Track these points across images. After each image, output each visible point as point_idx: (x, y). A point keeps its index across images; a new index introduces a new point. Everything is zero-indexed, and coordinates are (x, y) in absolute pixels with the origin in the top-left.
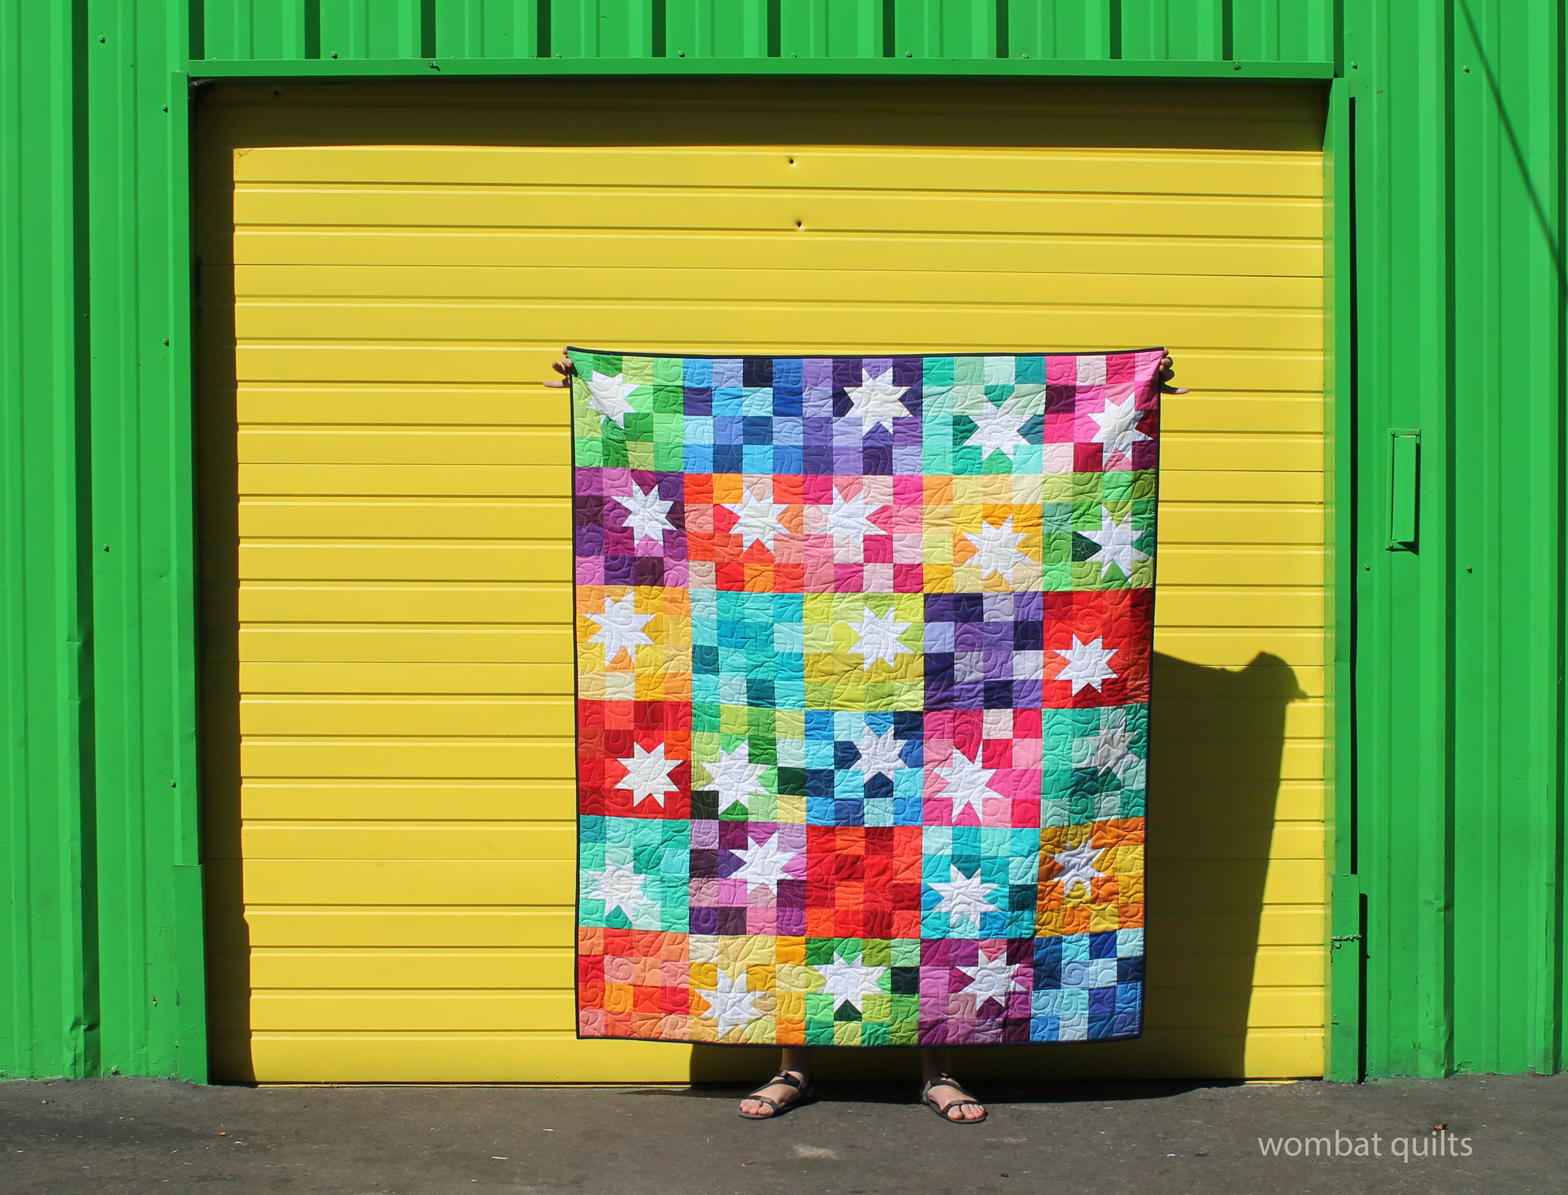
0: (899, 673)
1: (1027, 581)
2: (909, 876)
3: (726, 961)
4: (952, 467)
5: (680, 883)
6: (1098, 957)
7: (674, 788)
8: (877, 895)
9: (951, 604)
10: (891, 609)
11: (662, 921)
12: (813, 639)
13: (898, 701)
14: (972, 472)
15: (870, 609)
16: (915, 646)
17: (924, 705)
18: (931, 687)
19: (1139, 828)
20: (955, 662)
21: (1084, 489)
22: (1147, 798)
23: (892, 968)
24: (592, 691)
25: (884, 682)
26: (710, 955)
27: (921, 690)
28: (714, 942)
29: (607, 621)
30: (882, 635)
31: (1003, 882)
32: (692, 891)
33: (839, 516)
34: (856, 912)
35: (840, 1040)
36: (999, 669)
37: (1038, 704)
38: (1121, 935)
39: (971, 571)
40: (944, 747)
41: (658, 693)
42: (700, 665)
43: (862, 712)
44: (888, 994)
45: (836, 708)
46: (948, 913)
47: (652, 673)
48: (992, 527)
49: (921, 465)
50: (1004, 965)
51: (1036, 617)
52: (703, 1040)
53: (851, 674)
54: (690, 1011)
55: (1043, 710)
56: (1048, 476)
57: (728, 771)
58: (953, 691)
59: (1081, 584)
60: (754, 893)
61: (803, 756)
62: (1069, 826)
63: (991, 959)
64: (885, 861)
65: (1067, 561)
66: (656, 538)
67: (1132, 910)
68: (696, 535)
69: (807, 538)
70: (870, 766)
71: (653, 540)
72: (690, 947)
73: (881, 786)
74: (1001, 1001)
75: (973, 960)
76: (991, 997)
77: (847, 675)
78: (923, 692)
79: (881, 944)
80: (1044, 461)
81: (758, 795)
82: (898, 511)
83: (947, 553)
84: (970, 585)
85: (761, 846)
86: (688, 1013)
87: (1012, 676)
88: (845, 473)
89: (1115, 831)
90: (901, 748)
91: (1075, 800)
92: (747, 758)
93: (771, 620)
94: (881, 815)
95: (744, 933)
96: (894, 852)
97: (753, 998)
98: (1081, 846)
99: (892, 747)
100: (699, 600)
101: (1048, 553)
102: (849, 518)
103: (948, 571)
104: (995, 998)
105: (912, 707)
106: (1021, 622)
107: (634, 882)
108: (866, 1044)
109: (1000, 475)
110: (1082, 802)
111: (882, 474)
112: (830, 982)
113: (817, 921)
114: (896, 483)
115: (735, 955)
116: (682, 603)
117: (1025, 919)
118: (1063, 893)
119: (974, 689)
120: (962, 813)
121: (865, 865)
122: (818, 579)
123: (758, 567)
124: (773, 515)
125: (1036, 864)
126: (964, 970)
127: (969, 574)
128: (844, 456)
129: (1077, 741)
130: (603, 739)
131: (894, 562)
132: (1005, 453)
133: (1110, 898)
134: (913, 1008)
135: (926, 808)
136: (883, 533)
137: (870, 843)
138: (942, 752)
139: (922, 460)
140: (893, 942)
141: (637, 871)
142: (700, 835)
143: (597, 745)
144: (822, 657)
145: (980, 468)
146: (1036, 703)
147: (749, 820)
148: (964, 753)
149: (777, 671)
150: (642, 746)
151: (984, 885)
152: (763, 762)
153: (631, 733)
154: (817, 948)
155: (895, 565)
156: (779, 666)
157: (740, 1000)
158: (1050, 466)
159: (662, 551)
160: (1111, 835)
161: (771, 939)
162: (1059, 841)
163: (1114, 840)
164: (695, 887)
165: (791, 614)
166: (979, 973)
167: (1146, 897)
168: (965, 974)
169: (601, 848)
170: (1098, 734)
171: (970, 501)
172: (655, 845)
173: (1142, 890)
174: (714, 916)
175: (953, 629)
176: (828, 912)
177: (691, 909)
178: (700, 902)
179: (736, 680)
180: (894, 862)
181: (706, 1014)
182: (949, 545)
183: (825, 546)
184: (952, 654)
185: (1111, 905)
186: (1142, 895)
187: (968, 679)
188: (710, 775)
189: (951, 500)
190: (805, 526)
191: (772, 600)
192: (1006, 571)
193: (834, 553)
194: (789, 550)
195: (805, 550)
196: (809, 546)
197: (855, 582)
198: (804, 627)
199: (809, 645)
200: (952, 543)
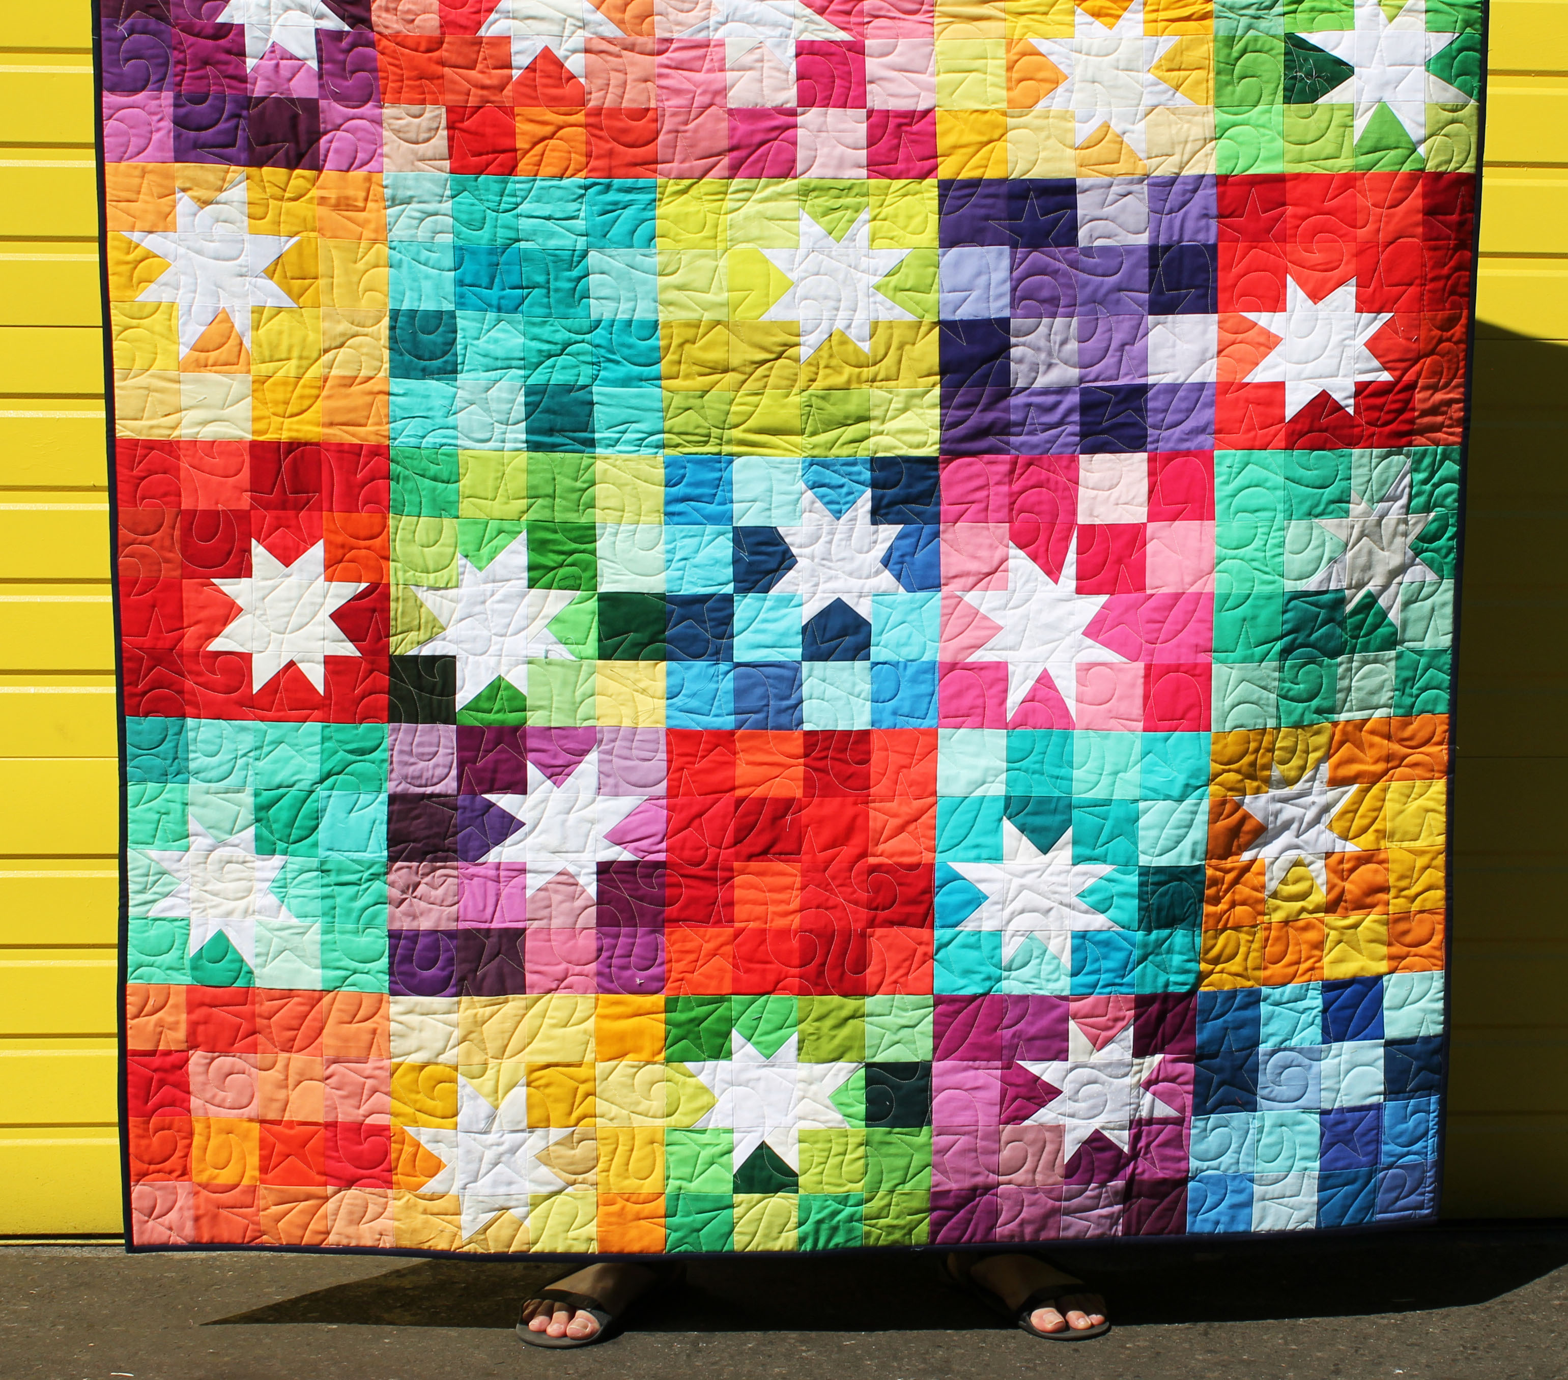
0: (882, 369)
1: (1178, 149)
2: (907, 847)
3: (477, 1058)
5: (366, 875)
6: (1340, 1038)
7: (348, 649)
8: (832, 891)
9: (1001, 203)
10: (864, 216)
11: (324, 967)
12: (680, 288)
13: (881, 433)
15: (815, 216)
16: (918, 304)
17: (942, 442)
18: (957, 400)
19: (1435, 739)
20: (1013, 340)
22: (1455, 671)
23: (869, 1066)
24: (149, 419)
25: (846, 388)
26: (440, 1045)
27: (934, 406)
28: (449, 1012)
29: (182, 250)
30: (841, 277)
31: (1122, 860)
32: (396, 893)
34: (783, 934)
35: (747, 1239)
36: (1115, 359)
37: (1206, 440)
38: (1395, 986)
39: (1048, 127)
40: (988, 541)
41: (309, 423)
42: (407, 357)
43: (796, 459)
44: (859, 1129)
45: (736, 449)
46: (997, 934)
47: (293, 373)
48: (1098, 24)
50: (1128, 1056)
51: (1201, 237)
52: (425, 1246)
53: (771, 368)
54: (395, 1178)
55: (1216, 453)
57: (478, 609)
58: (1007, 410)
59: (1306, 157)
60: (542, 894)
61: (661, 564)
62: (1278, 728)
63: (1098, 1044)
64: (850, 811)
65: (1272, 103)
66: (299, 52)
67: (1418, 930)
68: (399, 40)
69: (664, 47)
70: (817, 585)
71: (292, 57)
72: (393, 1026)
73: (843, 633)
74: (1122, 1139)
75: (1057, 1045)
76: (1097, 1131)
77: (761, 371)
78: (937, 411)
79: (841, 1007)
81: (549, 664)
83: (994, 85)
84: (1047, 160)
85: (558, 784)
86: (389, 1184)
87: (1146, 375)
89: (1381, 746)
90: (888, 544)
91: (1292, 667)
92: (525, 575)
93: (581, 243)
94: (841, 703)
95: (521, 989)
96: (872, 790)
97: (543, 1144)
98: (1305, 777)
99: (867, 541)
100: (408, 201)
101: (1228, 84)
103: (995, 126)
104: (1106, 1133)
105: (911, 447)
106: (1167, 248)
107: (258, 874)
108: (808, 1246)
110: (1308, 673)
112: (723, 1104)
113: (692, 957)
115: (499, 1043)
116: (364, 210)
117: (1177, 948)
118: (1263, 887)
119: (1056, 405)
120: (1030, 698)
121: (804, 820)
122: (691, 146)
123: (550, 116)
125: (1202, 818)
126: (1034, 1068)
127: (1044, 134)
129: (1297, 526)
130: (177, 533)
131: (869, 105)
133: (1369, 900)
134: (918, 1159)
135: (946, 685)
136: (842, 36)
137: (816, 770)
138: (984, 553)
140: (870, 1003)
141: (265, 848)
142: (412, 760)
143: (162, 548)
144: (701, 330)
146: (1201, 438)
147: (530, 723)
148: (1034, 558)
149: (597, 364)
150: (270, 549)
151: (1082, 867)
152: (562, 583)
153: (243, 516)
154: (692, 1020)
155: (870, 113)
156: (602, 352)
157: (514, 1150)
159: (316, 83)
160: (1372, 754)
161: (585, 1003)
162: (1253, 764)
163: (1380, 767)
164: (401, 883)
165: (628, 227)
166: (1071, 1076)
167: (1449, 898)
168: (1037, 1079)
169: (177, 796)
170: (1347, 512)
172: (305, 785)
173: (1442, 882)
174: (448, 950)
175: (1006, 262)
176: (718, 935)
177: (394, 935)
178: (415, 917)
179: (500, 390)
180: (872, 813)
181: (433, 1185)
182: (997, 65)
183: (706, 67)
184: (1004, 323)
185: (1372, 917)
186: (1440, 893)
187: (1041, 382)
188: (435, 619)
190: (657, 18)
191: (582, 196)
192: (1129, 127)
193: (728, 83)
194: (621, 76)
195: (660, 76)
196: (668, 67)
197: (777, 153)
198: (658, 259)
199: (671, 304)
200: (1004, 62)
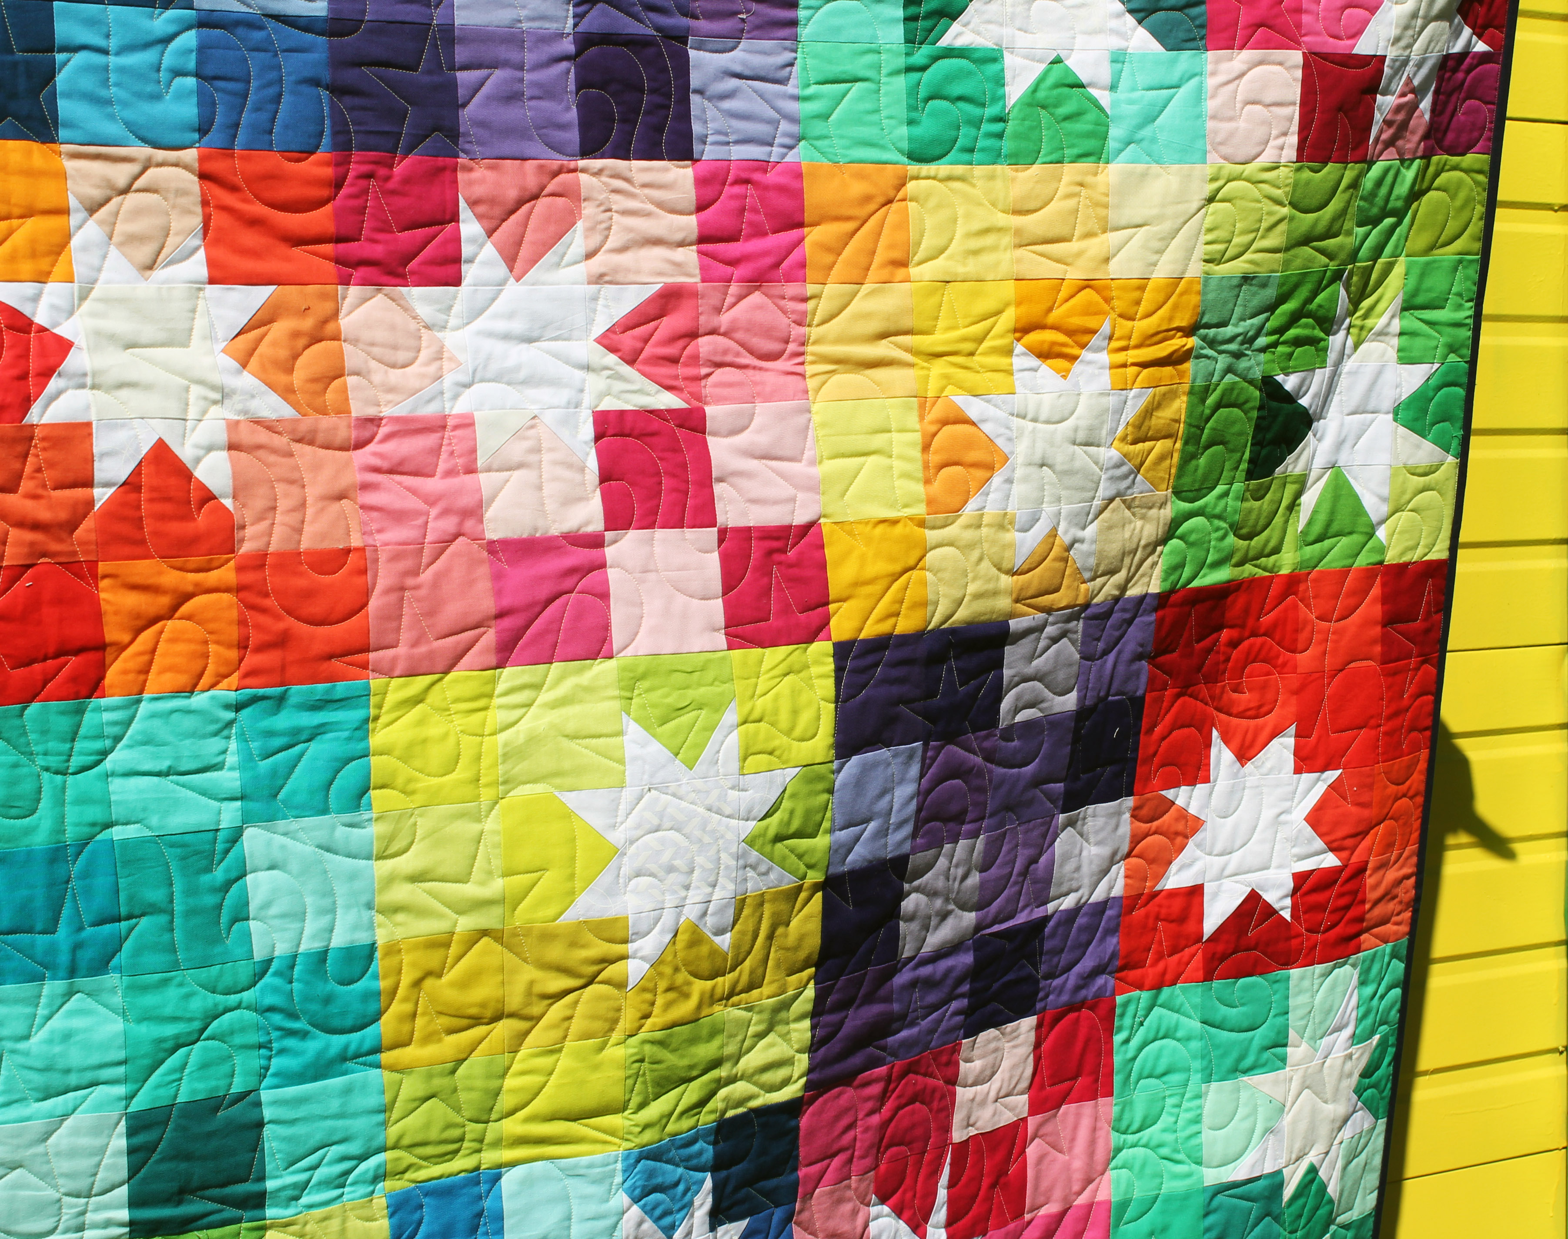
0: (744, 973)
4: (904, 130)
9: (915, 674)
10: (728, 718)
12: (416, 878)
13: (733, 1081)
14: (971, 150)
15: (644, 723)
16: (799, 857)
17: (808, 1073)
18: (829, 1002)
20: (907, 887)
21: (1317, 220)
27: (804, 1017)
33: (490, 334)
39: (980, 542)
40: (850, 1206)
43: (618, 1149)
45: (508, 1155)
48: (1046, 369)
49: (794, 120)
53: (576, 1003)
56: (1225, 173)
58: (887, 999)
59: (1249, 556)
65: (1234, 479)
69: (367, 434)
77: (558, 1010)
78: (808, 1024)
80: (1213, 117)
82: (718, 310)
83: (903, 476)
84: (978, 596)
87: (1049, 902)
88: (508, 147)
93: (230, 815)
101: (1193, 457)
102: (530, 340)
103: (908, 544)
105: (771, 1089)
106: (1094, 709)
109: (1068, 168)
111: (651, 153)
114: (709, 192)
119: (945, 974)
122: (426, 616)
123: (165, 574)
124: (210, 337)
127: (975, 554)
128: (498, 75)
131: (721, 519)
132: (1084, 79)
136: (668, 401)
139: (796, 98)
145: (1000, 136)
155: (723, 534)
158: (1231, 134)
165: (322, 777)
171: (970, 267)
175: (915, 768)
182: (906, 442)
183: (442, 467)
187: (931, 943)
189: (903, 263)
190: (351, 380)
191: (230, 724)
192: (1080, 534)
193: (486, 493)
194: (295, 490)
195: (365, 487)
196: (377, 470)
197: (578, 617)
198: (375, 830)
199: (397, 909)
200: (917, 437)
